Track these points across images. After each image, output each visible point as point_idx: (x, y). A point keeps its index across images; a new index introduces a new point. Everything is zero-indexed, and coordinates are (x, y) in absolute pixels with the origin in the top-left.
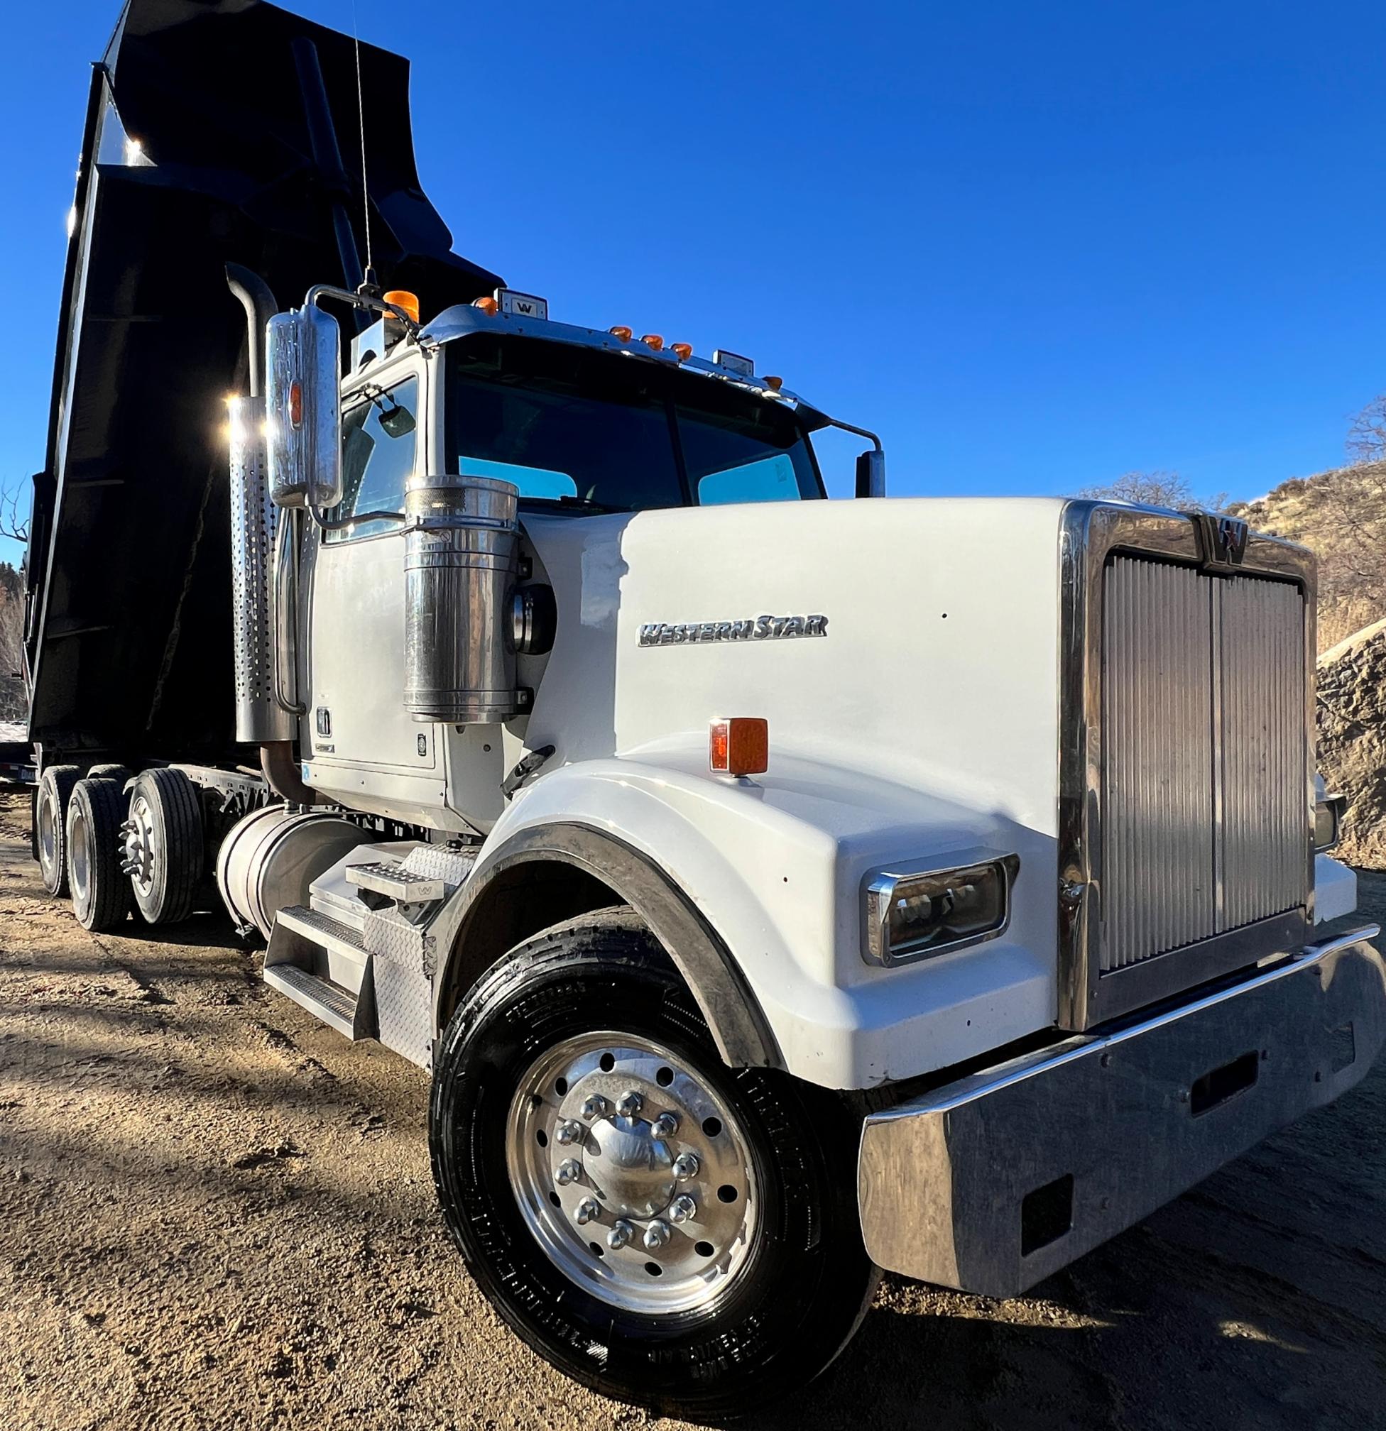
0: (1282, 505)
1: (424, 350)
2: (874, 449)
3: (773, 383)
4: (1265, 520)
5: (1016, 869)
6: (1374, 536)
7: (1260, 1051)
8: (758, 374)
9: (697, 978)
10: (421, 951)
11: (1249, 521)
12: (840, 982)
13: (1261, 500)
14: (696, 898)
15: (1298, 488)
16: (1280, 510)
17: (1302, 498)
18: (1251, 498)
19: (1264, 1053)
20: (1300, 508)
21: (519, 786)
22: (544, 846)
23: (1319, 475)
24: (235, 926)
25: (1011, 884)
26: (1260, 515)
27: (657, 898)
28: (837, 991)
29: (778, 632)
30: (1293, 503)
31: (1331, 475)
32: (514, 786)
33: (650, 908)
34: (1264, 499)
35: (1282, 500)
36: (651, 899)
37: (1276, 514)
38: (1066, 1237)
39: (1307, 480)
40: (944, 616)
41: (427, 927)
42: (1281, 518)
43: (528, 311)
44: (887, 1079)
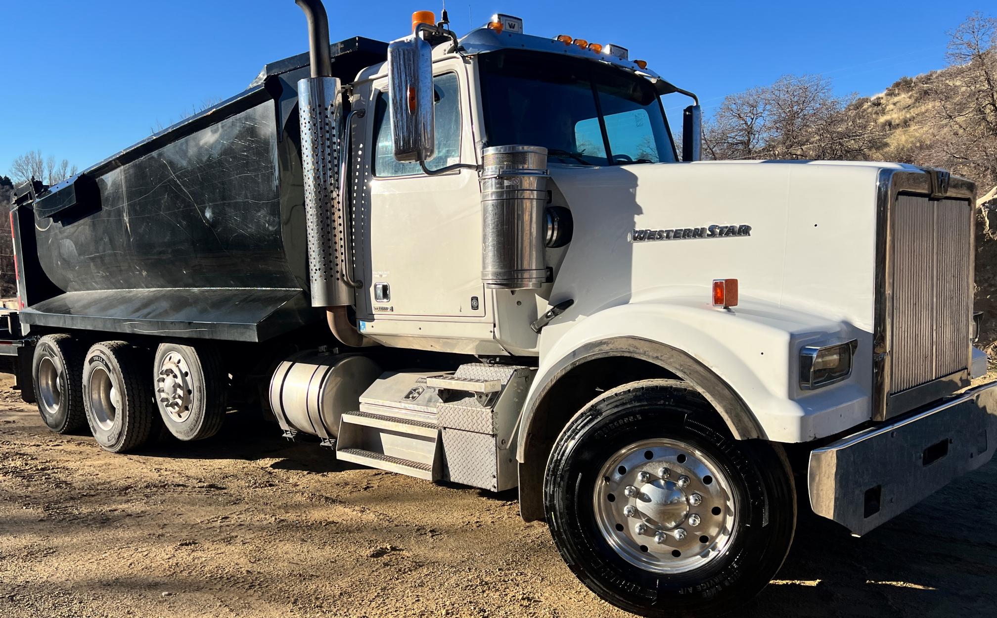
0: (896, 99)
1: (463, 57)
2: (695, 104)
3: (642, 65)
4: (883, 112)
5: (855, 347)
6: (964, 126)
7: (949, 439)
8: (631, 58)
9: (720, 403)
10: (491, 421)
11: (871, 114)
12: (791, 397)
13: (881, 95)
14: (712, 367)
15: (905, 85)
16: (894, 104)
17: (910, 93)
18: (873, 94)
19: (951, 440)
20: (910, 102)
21: (546, 324)
22: (611, 349)
23: (923, 75)
24: (282, 432)
25: (853, 355)
26: (880, 108)
27: (691, 368)
28: (790, 401)
29: (721, 234)
30: (904, 98)
31: (931, 75)
32: (544, 324)
33: (688, 374)
34: (882, 95)
35: (895, 96)
36: (688, 369)
37: (891, 107)
38: (879, 512)
39: (914, 80)
40: (816, 225)
41: (493, 407)
42: (895, 111)
43: (513, 28)
44: (815, 438)
